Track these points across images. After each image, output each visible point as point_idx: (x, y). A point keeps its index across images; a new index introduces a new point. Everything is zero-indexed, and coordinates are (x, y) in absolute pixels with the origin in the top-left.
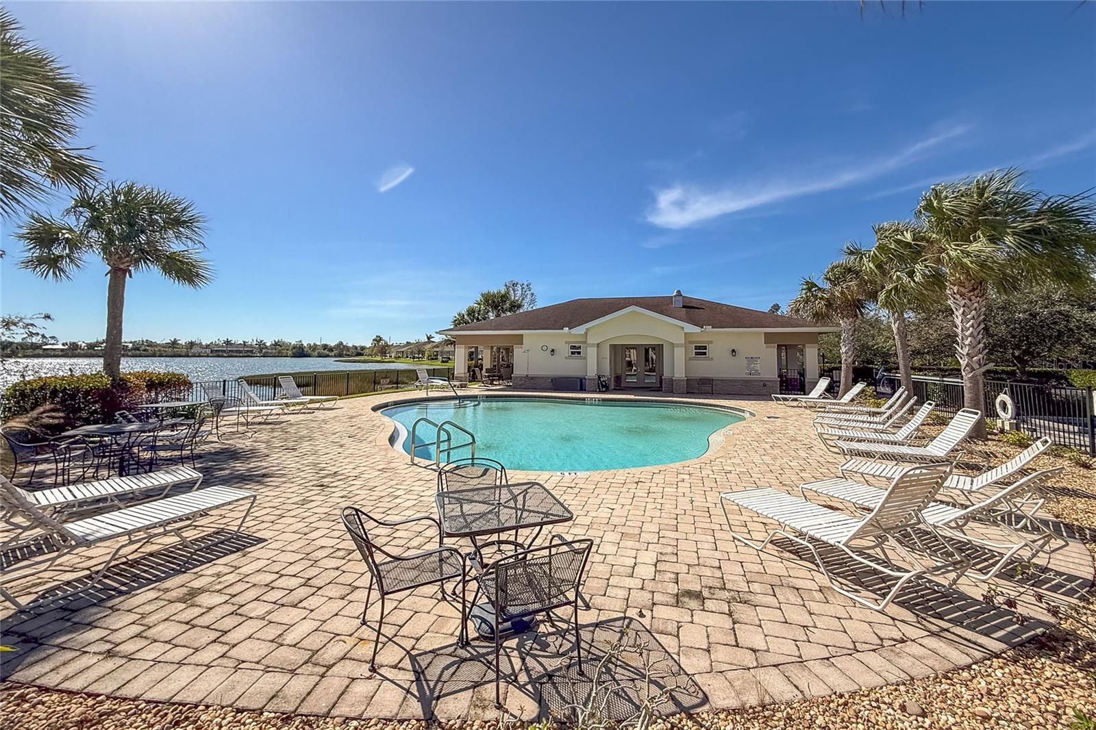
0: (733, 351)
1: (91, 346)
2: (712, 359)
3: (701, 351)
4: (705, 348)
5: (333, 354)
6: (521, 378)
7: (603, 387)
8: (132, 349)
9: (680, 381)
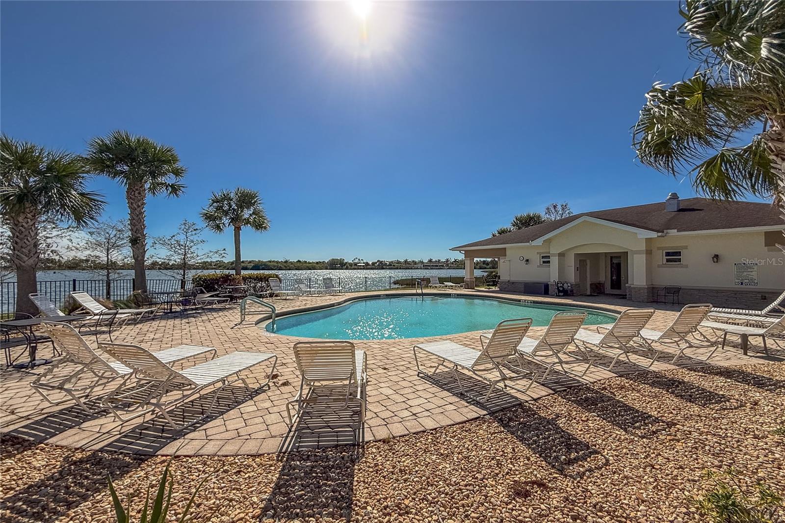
0: (716, 256)
1: (373, 264)
2: (687, 266)
3: (674, 256)
4: (679, 254)
5: (489, 267)
6: (504, 283)
7: (565, 293)
8: (389, 265)
9: (640, 289)
